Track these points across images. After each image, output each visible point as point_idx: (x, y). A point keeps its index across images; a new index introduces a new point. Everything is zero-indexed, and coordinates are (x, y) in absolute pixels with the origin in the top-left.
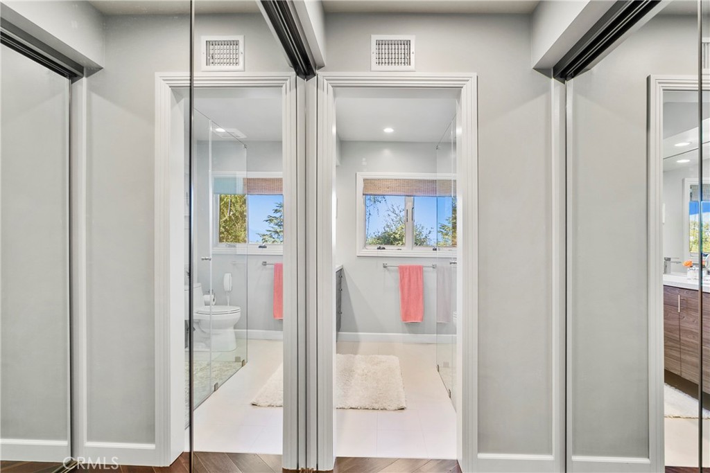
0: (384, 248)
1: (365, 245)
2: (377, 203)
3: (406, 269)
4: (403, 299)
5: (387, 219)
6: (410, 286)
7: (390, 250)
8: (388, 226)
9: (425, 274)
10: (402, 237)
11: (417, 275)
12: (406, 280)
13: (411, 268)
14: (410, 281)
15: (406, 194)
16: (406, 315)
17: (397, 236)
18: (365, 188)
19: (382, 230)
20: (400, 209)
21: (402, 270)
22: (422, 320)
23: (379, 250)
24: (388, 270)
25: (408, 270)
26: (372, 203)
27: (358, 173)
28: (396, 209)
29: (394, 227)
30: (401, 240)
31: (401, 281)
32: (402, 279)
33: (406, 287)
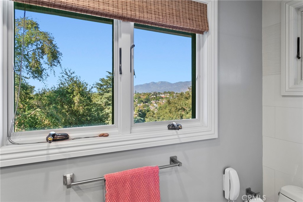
0: (65, 137)
2: (53, 66)
5: (62, 79)
8: (62, 84)
17: (69, 91)
19: (57, 87)
26: (49, 66)
28: (68, 72)
29: (67, 84)
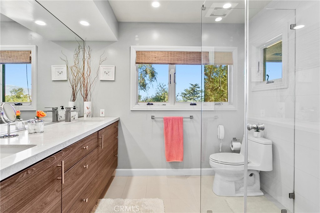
0: (152, 104)
1: (137, 102)
2: (152, 82)
3: (170, 120)
4: (167, 143)
5: (157, 90)
6: (172, 133)
7: (157, 106)
8: (158, 93)
9: (184, 123)
10: (164, 98)
11: (179, 124)
12: (170, 129)
13: (174, 119)
14: (172, 129)
15: (170, 62)
16: (169, 156)
17: (162, 98)
18: (138, 57)
19: (155, 95)
20: (163, 85)
21: (166, 120)
22: (182, 160)
23: (148, 106)
24: (156, 121)
25: (171, 121)
27: (132, 47)
28: (162, 85)
29: (161, 93)
30: (164, 99)
31: (166, 130)
32: (166, 128)
33: (170, 134)
